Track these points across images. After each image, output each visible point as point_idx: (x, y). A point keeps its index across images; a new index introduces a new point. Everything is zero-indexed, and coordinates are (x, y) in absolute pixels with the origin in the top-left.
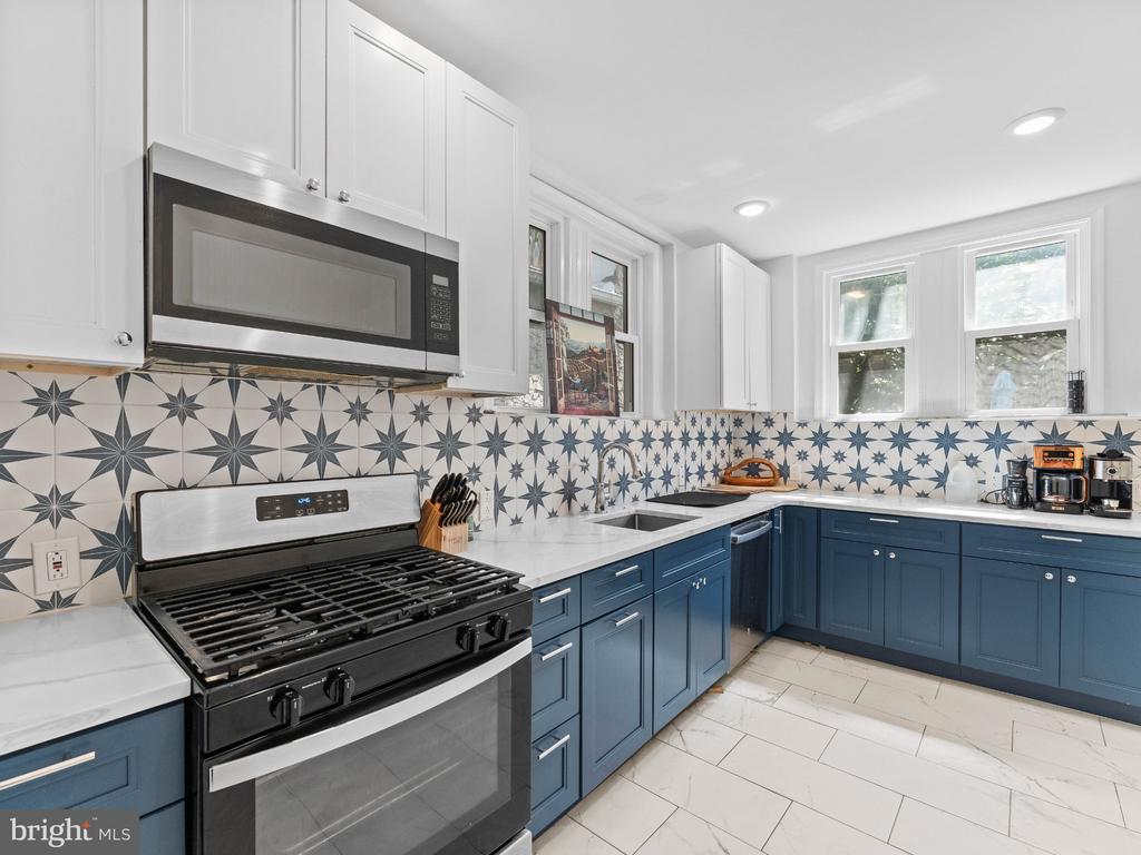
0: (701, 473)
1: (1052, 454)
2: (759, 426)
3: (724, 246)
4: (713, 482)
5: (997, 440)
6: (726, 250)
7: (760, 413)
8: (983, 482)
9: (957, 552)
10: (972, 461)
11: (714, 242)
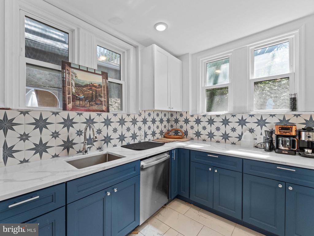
0: (154, 134)
1: (283, 128)
2: (178, 117)
3: (155, 45)
4: (160, 137)
5: (261, 122)
6: (155, 46)
7: (178, 112)
8: (256, 139)
9: (241, 171)
10: (251, 131)
11: (151, 44)
